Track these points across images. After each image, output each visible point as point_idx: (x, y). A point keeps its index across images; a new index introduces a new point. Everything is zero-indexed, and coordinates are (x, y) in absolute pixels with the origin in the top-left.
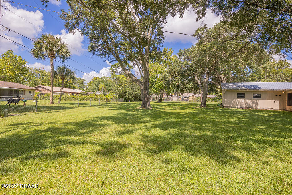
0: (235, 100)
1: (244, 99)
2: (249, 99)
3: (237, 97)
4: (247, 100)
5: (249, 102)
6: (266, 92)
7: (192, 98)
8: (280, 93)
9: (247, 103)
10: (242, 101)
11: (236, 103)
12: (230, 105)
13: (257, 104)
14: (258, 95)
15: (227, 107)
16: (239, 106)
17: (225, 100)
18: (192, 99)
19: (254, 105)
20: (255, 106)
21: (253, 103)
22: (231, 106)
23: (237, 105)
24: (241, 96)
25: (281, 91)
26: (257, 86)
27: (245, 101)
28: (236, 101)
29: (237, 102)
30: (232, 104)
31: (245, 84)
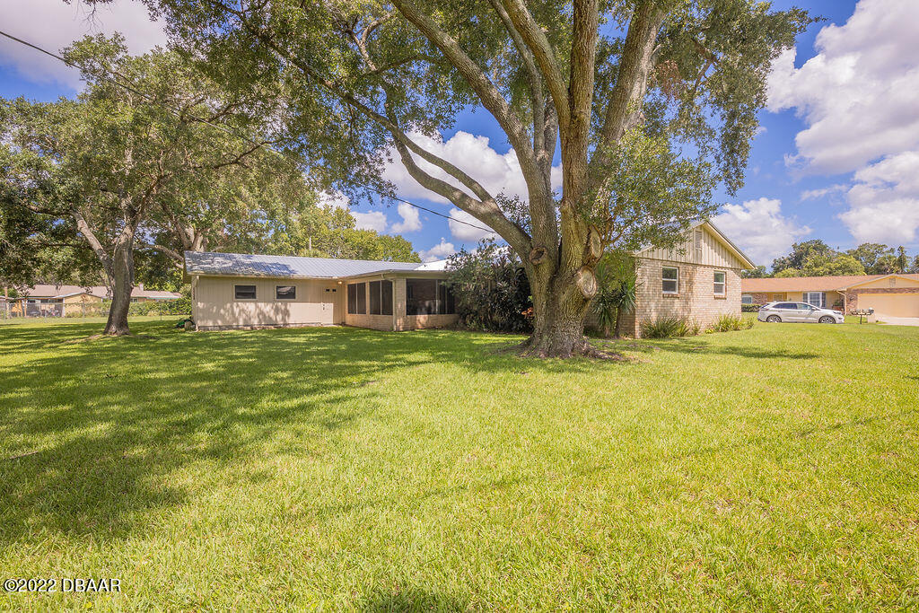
0: (229, 305)
1: (256, 302)
2: (267, 301)
3: (236, 298)
4: (261, 305)
5: (267, 308)
6: (305, 282)
7: (77, 304)
8: (335, 287)
9: (262, 313)
10: (250, 307)
11: (233, 313)
12: (215, 322)
13: (286, 313)
14: (288, 290)
15: (205, 328)
16: (241, 323)
17: (200, 305)
18: (77, 309)
19: (279, 317)
20: (283, 319)
21: (277, 310)
22: (220, 323)
23: (237, 320)
24: (246, 292)
25: (336, 281)
26: (285, 267)
27: (257, 307)
28: (232, 306)
29: (236, 311)
30: (223, 318)
31: (257, 258)
